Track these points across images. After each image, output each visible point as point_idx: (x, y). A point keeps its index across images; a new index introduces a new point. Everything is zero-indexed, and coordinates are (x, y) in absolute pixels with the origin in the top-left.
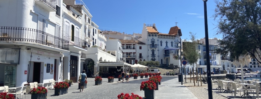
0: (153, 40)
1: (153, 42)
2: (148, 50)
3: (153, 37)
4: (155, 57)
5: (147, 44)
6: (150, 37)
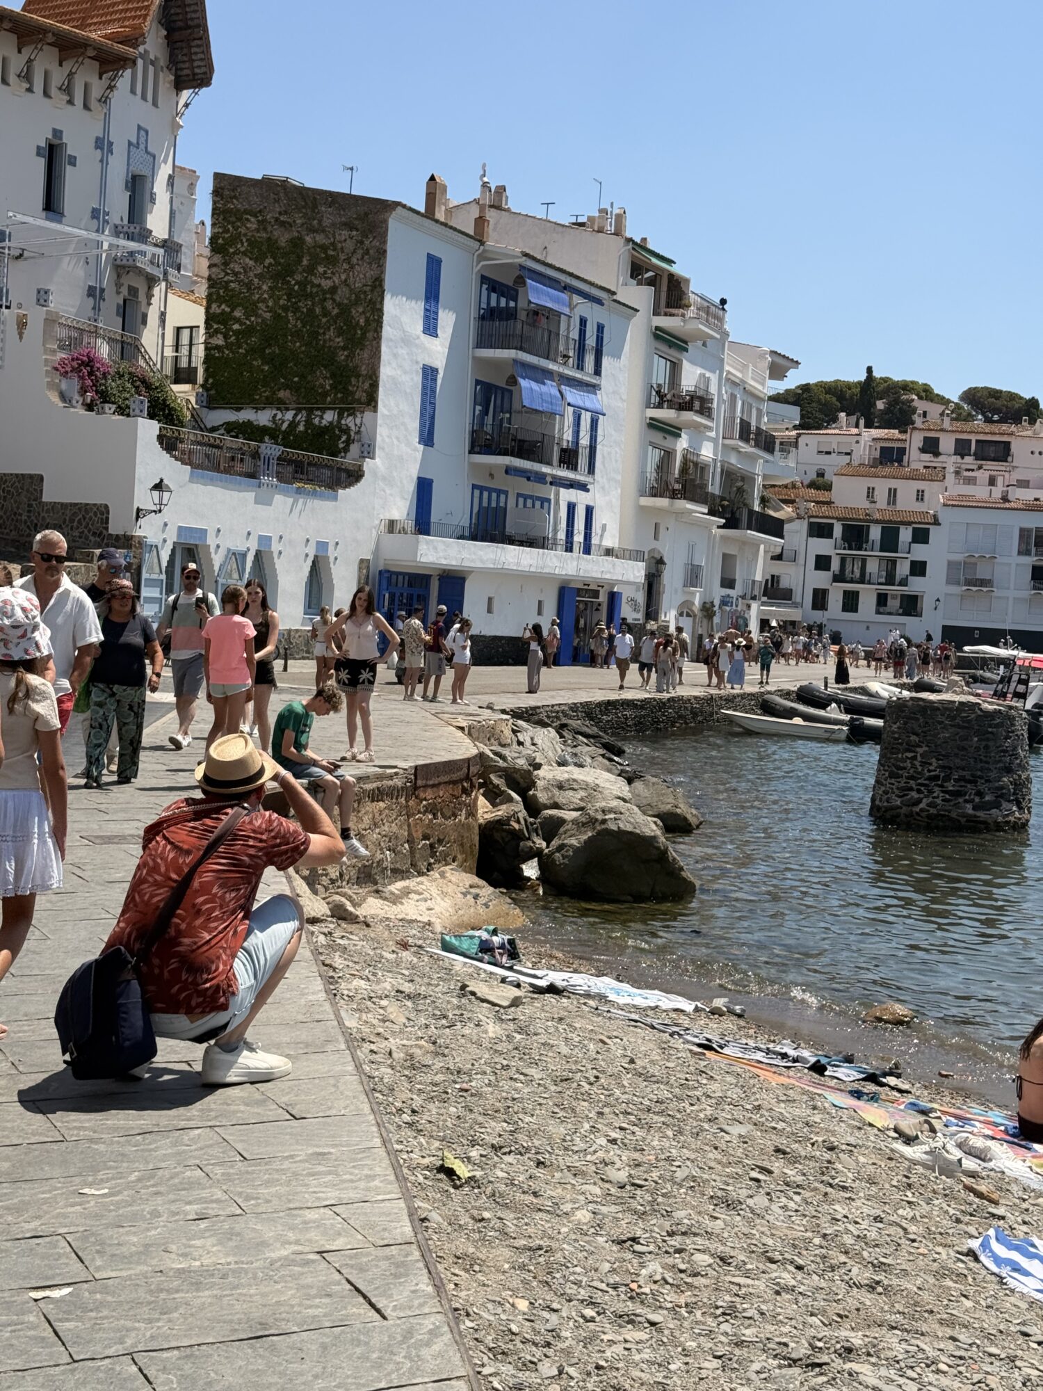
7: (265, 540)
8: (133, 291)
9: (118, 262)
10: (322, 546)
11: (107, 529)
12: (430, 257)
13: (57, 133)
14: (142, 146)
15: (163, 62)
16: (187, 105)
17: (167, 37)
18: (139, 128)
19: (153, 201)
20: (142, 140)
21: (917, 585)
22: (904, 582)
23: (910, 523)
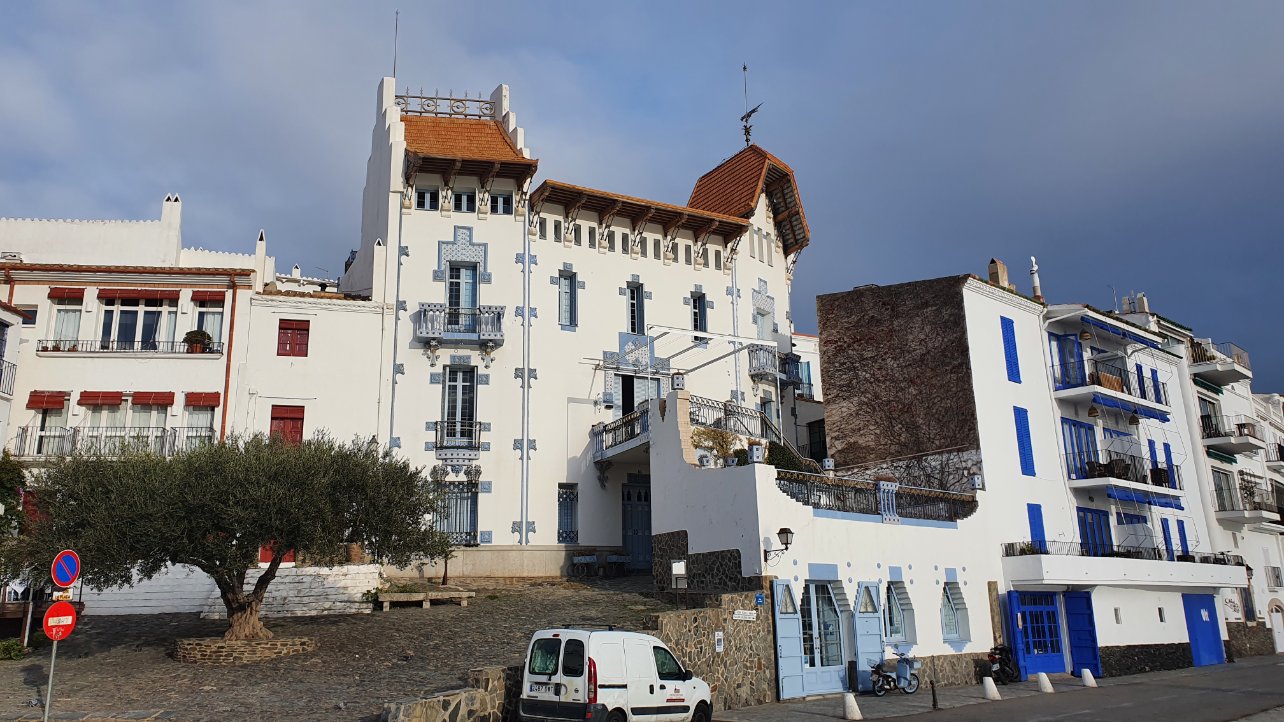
7: (895, 570)
8: (767, 393)
10: (950, 572)
11: (740, 573)
12: (1003, 318)
13: (698, 287)
14: (763, 292)
15: (773, 237)
17: (775, 217)
18: (760, 280)
19: (776, 330)
20: (763, 288)
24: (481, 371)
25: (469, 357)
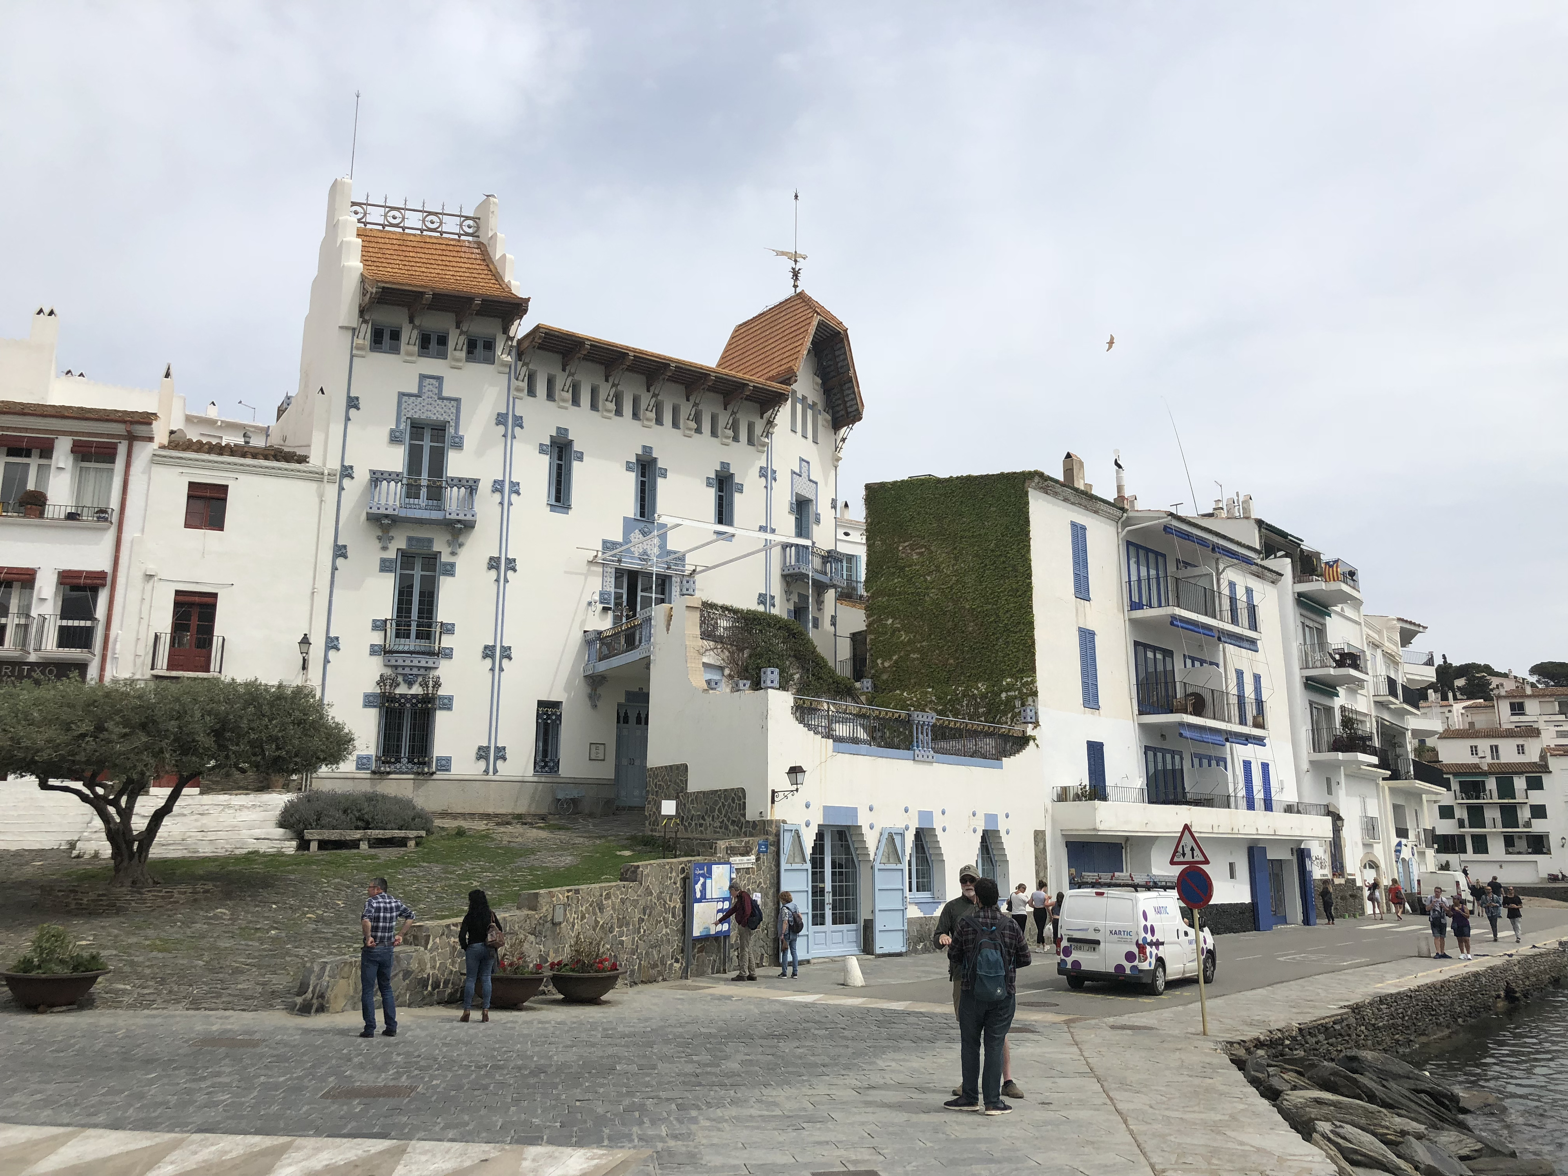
0: (434, 413)
1: (439, 430)
2: (340, 552)
3: (431, 366)
4: (444, 670)
5: (334, 464)
6: (383, 361)
7: (926, 815)
8: (804, 598)
9: (786, 572)
10: (991, 818)
11: (744, 815)
12: (1074, 525)
13: (725, 465)
14: (805, 475)
15: (820, 407)
16: (843, 440)
17: (824, 384)
18: (802, 460)
19: (818, 521)
20: (805, 469)
21: (1538, 826)
22: (1528, 824)
23: (1522, 773)
24: (445, 558)
25: (430, 541)
